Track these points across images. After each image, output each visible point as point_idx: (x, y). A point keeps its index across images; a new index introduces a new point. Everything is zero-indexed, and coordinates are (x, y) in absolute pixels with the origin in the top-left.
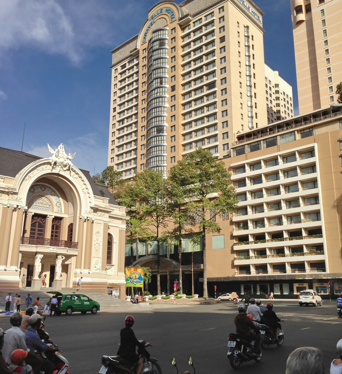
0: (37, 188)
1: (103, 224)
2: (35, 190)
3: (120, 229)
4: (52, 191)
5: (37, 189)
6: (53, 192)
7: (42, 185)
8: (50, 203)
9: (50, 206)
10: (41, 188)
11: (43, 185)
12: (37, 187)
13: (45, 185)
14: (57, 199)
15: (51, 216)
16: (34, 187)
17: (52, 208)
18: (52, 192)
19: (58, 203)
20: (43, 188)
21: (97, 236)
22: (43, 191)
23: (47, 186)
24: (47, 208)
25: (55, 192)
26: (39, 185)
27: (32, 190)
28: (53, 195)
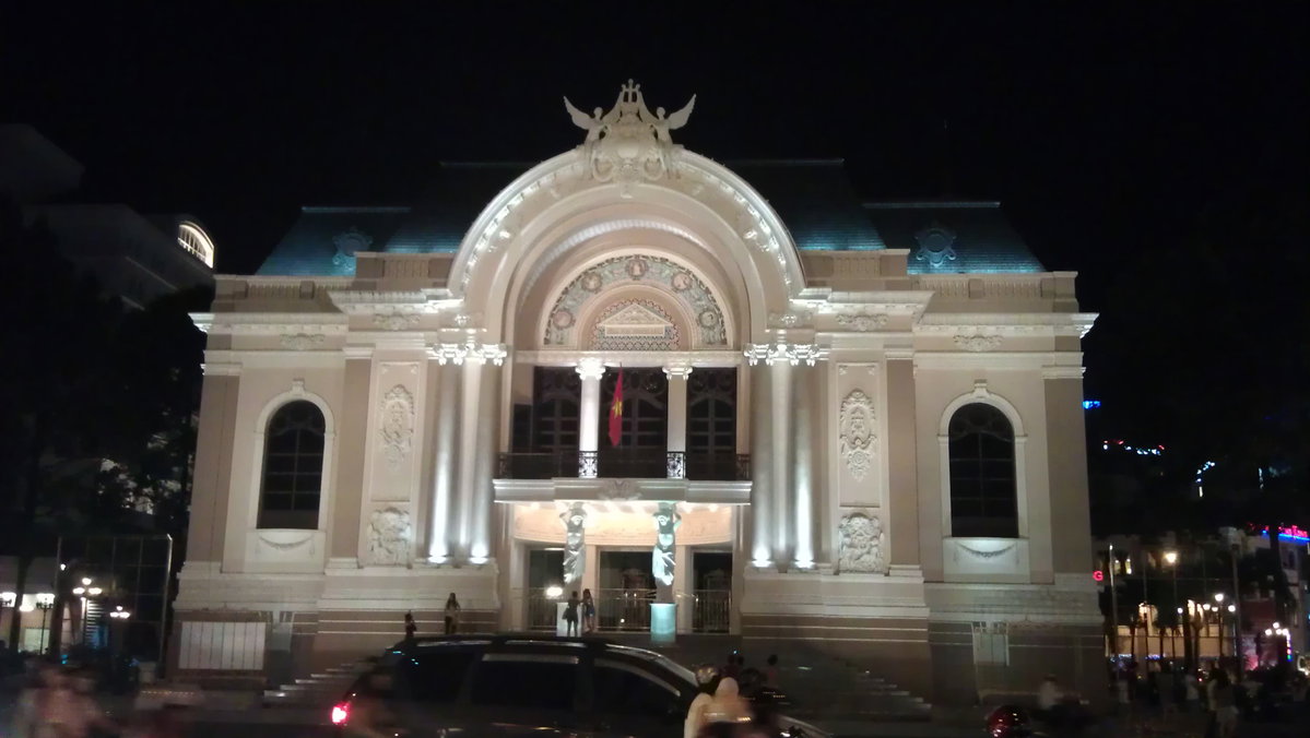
0: (611, 272)
1: (884, 365)
2: (604, 282)
4: (676, 271)
5: (611, 276)
6: (679, 277)
7: (630, 257)
8: (672, 320)
9: (673, 331)
10: (629, 270)
11: (637, 256)
12: (609, 268)
13: (643, 257)
14: (698, 300)
15: (678, 369)
16: (599, 270)
17: (678, 335)
18: (675, 275)
19: (706, 315)
20: (636, 268)
21: (856, 417)
22: (637, 278)
23: (653, 259)
24: (658, 341)
25: (689, 272)
26: (619, 260)
27: (592, 284)
28: (683, 286)
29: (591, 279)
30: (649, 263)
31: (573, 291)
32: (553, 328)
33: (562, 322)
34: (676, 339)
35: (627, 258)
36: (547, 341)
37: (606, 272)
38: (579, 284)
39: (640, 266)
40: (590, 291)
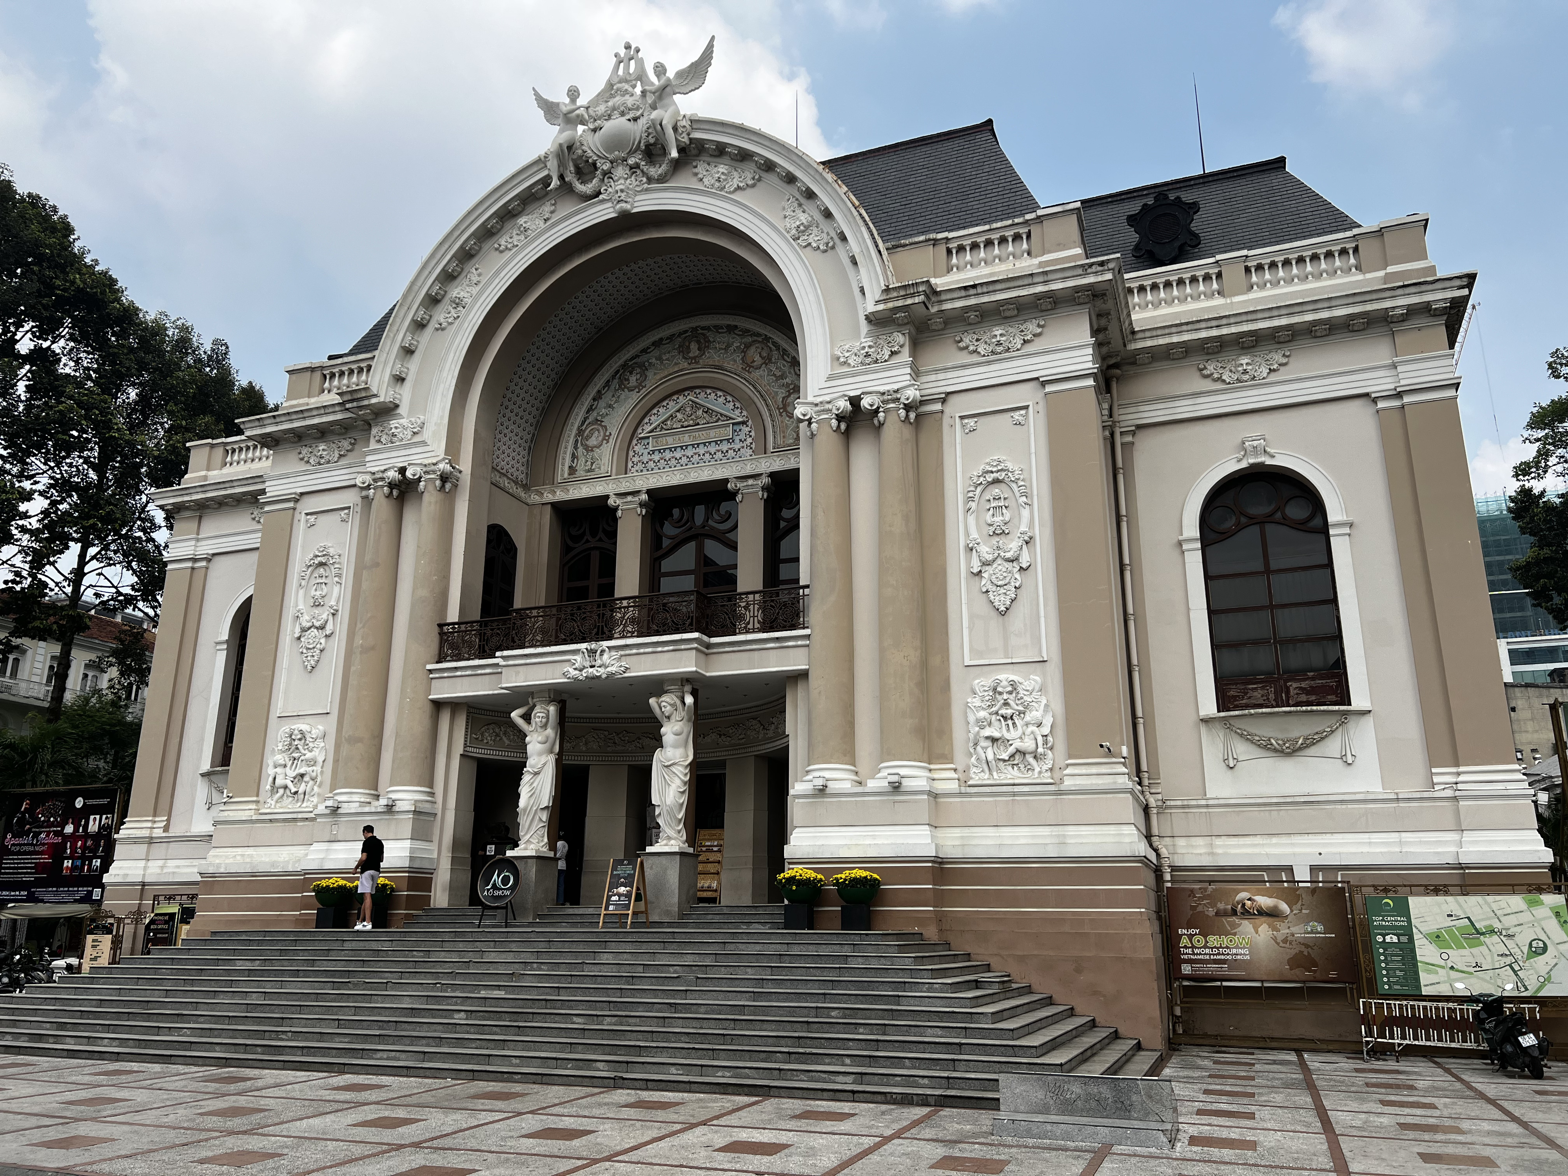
0: (659, 358)
1: (1041, 407)
2: (650, 374)
3: (1381, 405)
4: (750, 339)
5: (658, 363)
6: (753, 349)
7: (686, 332)
8: (745, 413)
9: (745, 429)
10: (684, 350)
11: (695, 329)
12: (656, 353)
13: (703, 328)
14: (782, 377)
15: (750, 482)
16: (642, 359)
17: (753, 434)
18: (748, 346)
20: (694, 346)
21: (994, 504)
22: (695, 360)
23: (717, 328)
24: (725, 447)
25: (767, 339)
26: (671, 338)
27: (633, 380)
28: (758, 359)
29: (631, 373)
30: (710, 336)
31: (607, 398)
32: (581, 449)
33: (592, 442)
34: (749, 440)
35: (680, 334)
36: (572, 470)
37: (653, 360)
38: (615, 384)
39: (698, 342)
40: (630, 390)
